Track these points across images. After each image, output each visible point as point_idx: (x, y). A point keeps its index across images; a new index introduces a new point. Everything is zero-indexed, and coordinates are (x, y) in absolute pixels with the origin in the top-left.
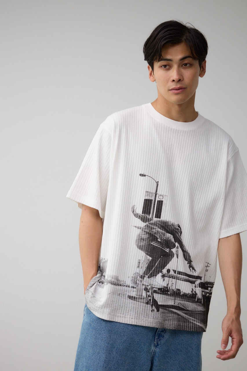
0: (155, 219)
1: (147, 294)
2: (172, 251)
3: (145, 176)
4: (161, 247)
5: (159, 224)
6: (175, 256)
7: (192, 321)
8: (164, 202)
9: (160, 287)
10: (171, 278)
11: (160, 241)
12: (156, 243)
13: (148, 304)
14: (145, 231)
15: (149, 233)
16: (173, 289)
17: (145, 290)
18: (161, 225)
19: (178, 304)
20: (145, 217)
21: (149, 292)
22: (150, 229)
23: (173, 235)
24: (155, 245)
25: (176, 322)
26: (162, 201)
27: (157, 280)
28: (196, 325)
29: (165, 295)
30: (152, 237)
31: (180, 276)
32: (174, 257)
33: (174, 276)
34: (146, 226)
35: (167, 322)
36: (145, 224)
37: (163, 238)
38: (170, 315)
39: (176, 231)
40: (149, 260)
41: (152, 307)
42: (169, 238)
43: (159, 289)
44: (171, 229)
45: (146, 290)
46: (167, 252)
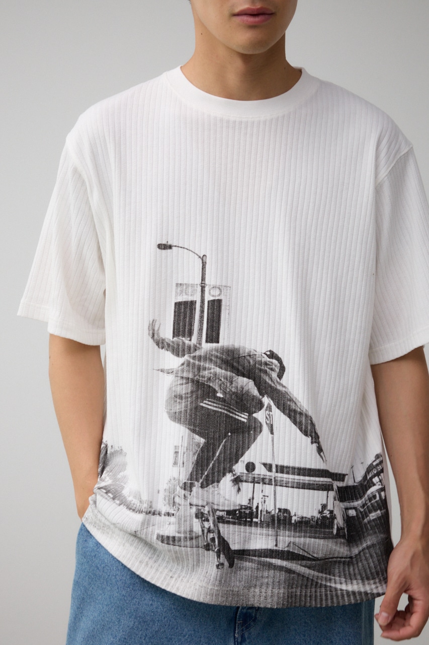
0: (206, 347)
1: (203, 527)
2: (255, 419)
3: (170, 247)
4: (226, 410)
5: (217, 357)
6: (265, 429)
7: (324, 583)
8: (223, 303)
9: (232, 508)
10: (259, 483)
11: (221, 396)
12: (214, 403)
13: (208, 550)
14: (182, 378)
15: (193, 381)
16: (269, 510)
17: (197, 517)
18: (222, 360)
19: (288, 546)
20: (181, 343)
21: (208, 520)
22: (196, 370)
23: (254, 380)
24: (209, 407)
25: (282, 591)
26: (219, 301)
27: (222, 492)
28: (336, 589)
29: (245, 525)
30: (202, 389)
31: (285, 476)
32: (261, 431)
33: (267, 477)
34: (185, 365)
35: (257, 590)
36: (181, 360)
37: (228, 390)
38: (266, 574)
39: (261, 370)
40: (198, 445)
41: (219, 557)
42: (246, 389)
43: (229, 512)
44: (246, 365)
45: (200, 515)
46: (244, 422)
